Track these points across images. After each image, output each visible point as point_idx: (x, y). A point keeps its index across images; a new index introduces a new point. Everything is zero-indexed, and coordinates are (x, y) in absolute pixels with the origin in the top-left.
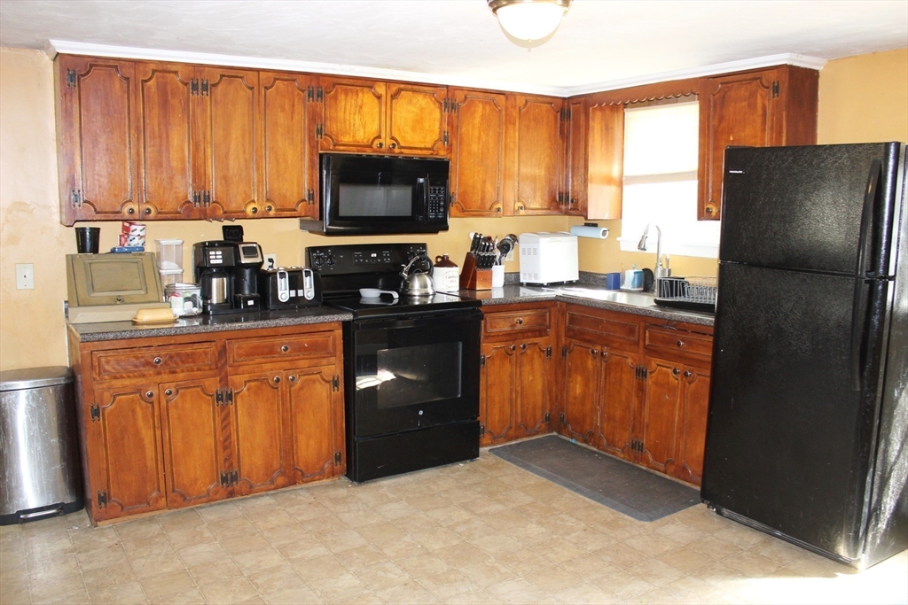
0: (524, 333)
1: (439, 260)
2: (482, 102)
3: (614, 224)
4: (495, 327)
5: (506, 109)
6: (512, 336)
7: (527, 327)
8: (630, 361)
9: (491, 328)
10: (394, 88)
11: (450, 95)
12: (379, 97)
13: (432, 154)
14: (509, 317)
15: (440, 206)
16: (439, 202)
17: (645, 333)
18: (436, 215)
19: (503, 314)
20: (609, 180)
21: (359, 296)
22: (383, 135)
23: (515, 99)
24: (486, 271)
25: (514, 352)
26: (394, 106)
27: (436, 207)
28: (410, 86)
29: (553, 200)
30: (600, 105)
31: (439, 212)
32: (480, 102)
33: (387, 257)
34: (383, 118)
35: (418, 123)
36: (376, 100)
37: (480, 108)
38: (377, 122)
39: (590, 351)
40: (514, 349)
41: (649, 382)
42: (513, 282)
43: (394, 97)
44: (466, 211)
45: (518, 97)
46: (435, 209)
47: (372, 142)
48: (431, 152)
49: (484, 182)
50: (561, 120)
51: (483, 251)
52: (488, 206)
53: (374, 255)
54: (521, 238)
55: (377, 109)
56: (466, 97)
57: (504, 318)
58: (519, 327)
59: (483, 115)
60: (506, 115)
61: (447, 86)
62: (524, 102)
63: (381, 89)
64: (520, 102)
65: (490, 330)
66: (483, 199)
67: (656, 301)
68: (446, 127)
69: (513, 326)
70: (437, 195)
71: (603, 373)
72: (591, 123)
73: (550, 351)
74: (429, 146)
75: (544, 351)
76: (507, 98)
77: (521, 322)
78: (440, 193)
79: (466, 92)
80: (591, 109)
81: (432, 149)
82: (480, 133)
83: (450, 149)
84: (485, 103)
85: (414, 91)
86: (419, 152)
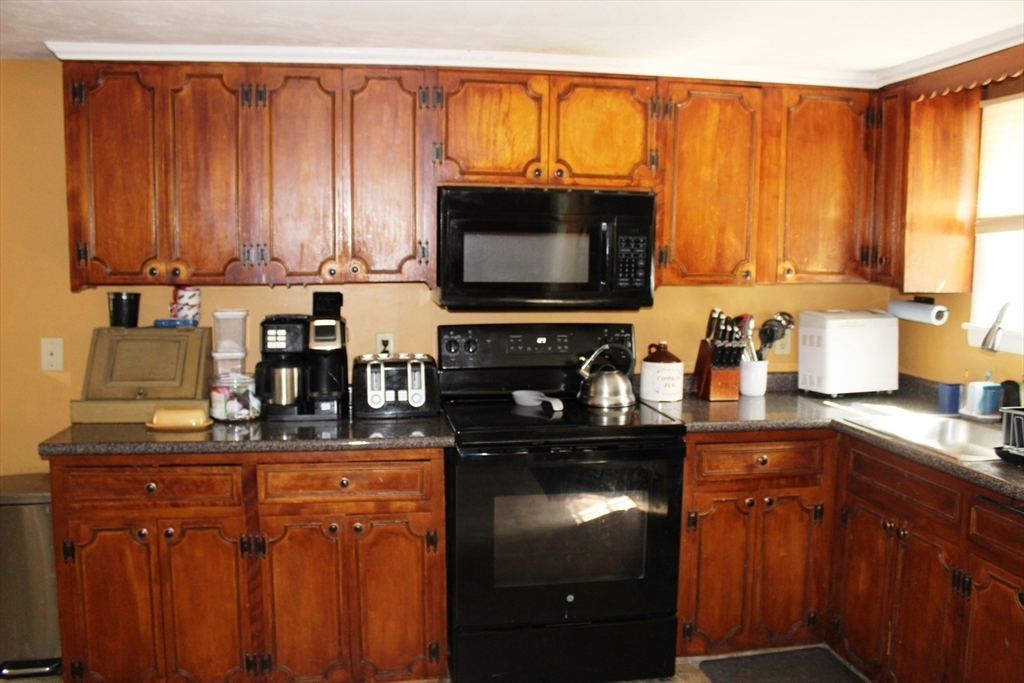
0: (771, 479)
1: (653, 350)
2: (719, 101)
3: (958, 302)
4: (717, 468)
5: (764, 111)
6: (751, 482)
7: (777, 470)
8: (942, 557)
9: (710, 468)
10: (563, 84)
11: (661, 92)
12: (538, 99)
13: (629, 186)
14: (744, 453)
15: (637, 268)
16: (637, 260)
17: (970, 512)
18: (631, 281)
19: (732, 447)
20: (950, 226)
21: (512, 402)
22: (544, 158)
23: (780, 95)
24: (728, 371)
25: (753, 508)
26: (562, 111)
27: (630, 268)
28: (590, 80)
29: (852, 258)
30: (928, 95)
31: (636, 276)
32: (714, 100)
33: (563, 344)
34: (544, 131)
35: (605, 134)
36: (533, 104)
37: (714, 113)
38: (533, 137)
39: (882, 522)
40: (751, 504)
41: (975, 603)
42: (784, 388)
43: (561, 98)
44: (690, 275)
45: (785, 93)
46: (630, 272)
47: (526, 169)
48: (626, 182)
49: (722, 230)
50: (867, 126)
51: (723, 339)
52: (729, 267)
53: (541, 340)
54: (803, 319)
55: (533, 117)
56: (689, 95)
57: (734, 454)
58: (761, 469)
59: (720, 121)
60: (763, 121)
61: (656, 79)
62: (797, 98)
63: (541, 87)
64: (789, 99)
65: (707, 471)
66: (719, 256)
67: (999, 451)
68: (653, 142)
69: (751, 467)
70: (632, 250)
71: (900, 567)
72: (913, 129)
73: (822, 510)
74: (624, 171)
75: (808, 511)
76: (765, 94)
77: (764, 462)
78: (637, 246)
79: (689, 86)
80: (913, 105)
81: (629, 177)
82: (715, 151)
83: (661, 175)
84: (724, 103)
85: (598, 87)
86: (607, 182)
